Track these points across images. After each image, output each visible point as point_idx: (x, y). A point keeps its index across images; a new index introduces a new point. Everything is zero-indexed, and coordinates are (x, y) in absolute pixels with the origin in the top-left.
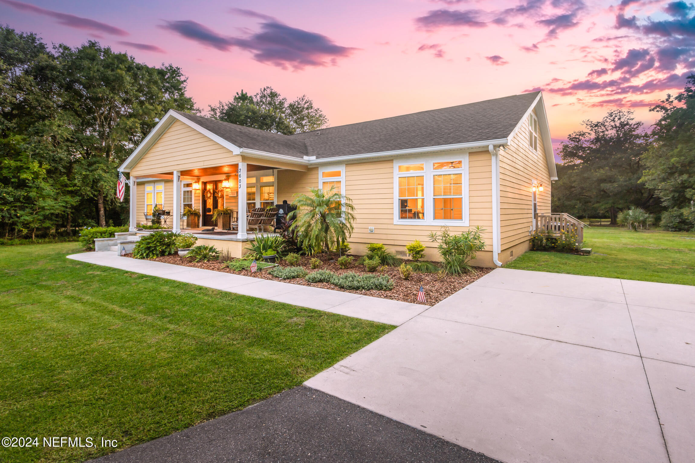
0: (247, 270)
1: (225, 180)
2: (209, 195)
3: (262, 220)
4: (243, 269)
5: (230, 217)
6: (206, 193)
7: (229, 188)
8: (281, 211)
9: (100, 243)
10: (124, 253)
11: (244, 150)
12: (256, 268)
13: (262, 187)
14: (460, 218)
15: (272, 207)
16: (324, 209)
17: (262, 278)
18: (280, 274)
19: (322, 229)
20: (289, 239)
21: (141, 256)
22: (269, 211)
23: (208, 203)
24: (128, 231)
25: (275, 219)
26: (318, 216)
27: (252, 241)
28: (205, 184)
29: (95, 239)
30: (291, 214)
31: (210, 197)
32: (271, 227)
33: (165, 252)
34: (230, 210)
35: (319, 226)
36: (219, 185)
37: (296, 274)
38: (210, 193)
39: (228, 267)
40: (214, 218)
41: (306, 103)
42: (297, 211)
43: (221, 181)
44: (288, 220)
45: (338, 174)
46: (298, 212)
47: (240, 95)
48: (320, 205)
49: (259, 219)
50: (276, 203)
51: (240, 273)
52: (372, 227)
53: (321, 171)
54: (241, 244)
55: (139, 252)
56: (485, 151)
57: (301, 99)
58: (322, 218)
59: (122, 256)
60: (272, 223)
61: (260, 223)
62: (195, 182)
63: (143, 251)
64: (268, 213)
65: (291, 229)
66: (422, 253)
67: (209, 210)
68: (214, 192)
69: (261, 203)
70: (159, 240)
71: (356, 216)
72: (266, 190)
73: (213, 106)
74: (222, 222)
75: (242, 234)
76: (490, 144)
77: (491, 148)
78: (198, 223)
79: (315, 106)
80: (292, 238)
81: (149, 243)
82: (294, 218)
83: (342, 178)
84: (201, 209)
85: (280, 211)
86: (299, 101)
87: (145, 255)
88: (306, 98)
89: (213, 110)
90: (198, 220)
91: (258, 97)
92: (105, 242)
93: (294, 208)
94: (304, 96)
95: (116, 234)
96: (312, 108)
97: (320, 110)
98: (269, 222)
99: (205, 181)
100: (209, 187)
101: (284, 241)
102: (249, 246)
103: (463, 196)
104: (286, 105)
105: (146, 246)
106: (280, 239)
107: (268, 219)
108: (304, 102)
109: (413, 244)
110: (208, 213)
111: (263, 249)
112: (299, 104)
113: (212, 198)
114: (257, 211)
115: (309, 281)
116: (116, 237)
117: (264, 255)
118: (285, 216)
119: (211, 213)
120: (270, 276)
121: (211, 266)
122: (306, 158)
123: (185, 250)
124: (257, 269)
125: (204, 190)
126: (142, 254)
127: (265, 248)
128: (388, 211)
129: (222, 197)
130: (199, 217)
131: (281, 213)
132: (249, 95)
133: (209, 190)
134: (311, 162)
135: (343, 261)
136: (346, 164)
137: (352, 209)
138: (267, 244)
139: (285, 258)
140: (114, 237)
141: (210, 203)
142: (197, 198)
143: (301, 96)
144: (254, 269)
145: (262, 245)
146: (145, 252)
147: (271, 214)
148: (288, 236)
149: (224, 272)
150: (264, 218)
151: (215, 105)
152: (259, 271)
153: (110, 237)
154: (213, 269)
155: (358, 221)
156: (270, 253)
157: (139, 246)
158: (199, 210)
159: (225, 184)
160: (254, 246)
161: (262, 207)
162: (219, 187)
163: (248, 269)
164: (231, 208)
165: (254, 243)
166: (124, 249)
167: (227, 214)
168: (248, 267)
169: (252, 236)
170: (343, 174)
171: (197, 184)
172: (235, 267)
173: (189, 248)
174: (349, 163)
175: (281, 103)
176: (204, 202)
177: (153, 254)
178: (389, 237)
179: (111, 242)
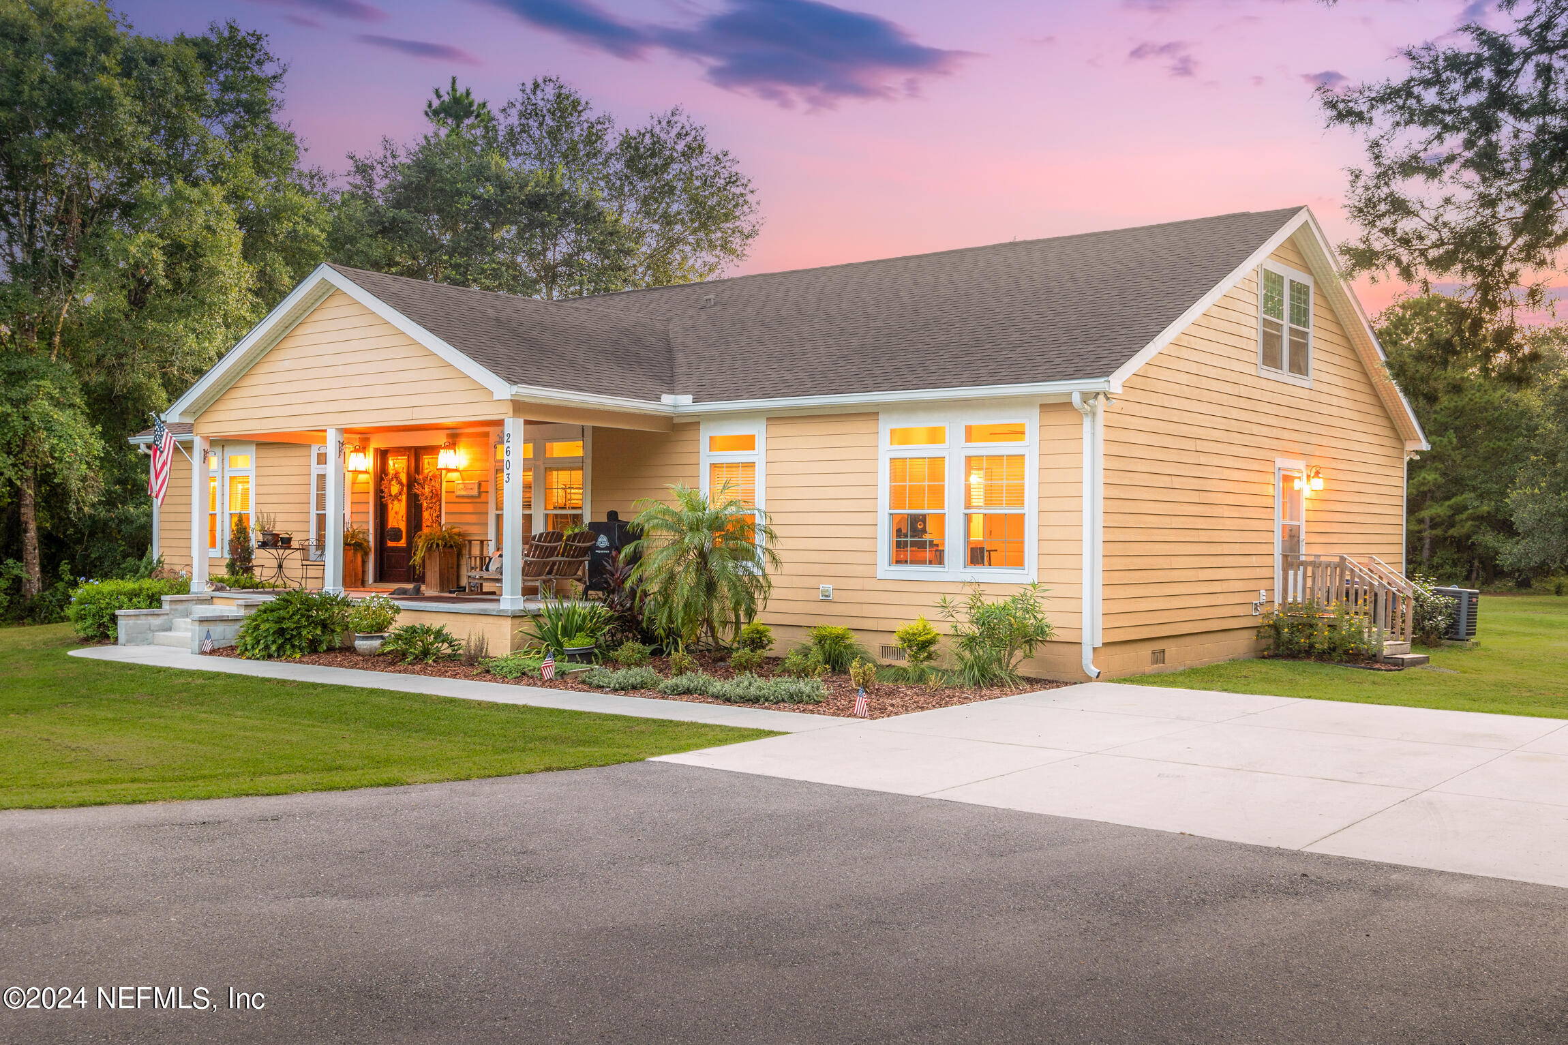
0: (532, 677)
1: (446, 447)
2: (395, 489)
3: (554, 563)
4: (524, 674)
5: (459, 555)
6: (385, 482)
7: (456, 470)
8: (603, 541)
9: (131, 622)
10: (208, 648)
11: (521, 390)
12: (553, 671)
13: (549, 469)
14: (1018, 562)
15: (577, 530)
16: (703, 538)
17: (567, 689)
18: (606, 680)
19: (698, 584)
20: (623, 611)
21: (264, 653)
22: (573, 541)
23: (391, 515)
24: (188, 592)
25: (587, 563)
26: (692, 556)
27: (536, 616)
28: (383, 455)
29: (117, 612)
30: (628, 549)
31: (400, 494)
32: (576, 583)
33: (321, 642)
34: (459, 534)
35: (691, 578)
36: (426, 460)
37: (639, 679)
38: (400, 483)
39: (488, 672)
40: (417, 559)
41: (679, 136)
42: (643, 542)
43: (433, 450)
44: (621, 565)
45: (748, 443)
46: (645, 545)
47: (446, 98)
48: (695, 527)
49: (549, 562)
50: (587, 519)
51: (517, 681)
52: (827, 586)
53: (706, 434)
54: (509, 622)
55: (258, 642)
56: (1063, 406)
57: (664, 123)
58: (699, 560)
59: (204, 653)
60: (580, 573)
61: (550, 573)
62: (356, 450)
63: (270, 638)
64: (571, 546)
65: (628, 584)
66: (932, 648)
67: (396, 535)
68: (411, 482)
69: (547, 516)
70: (303, 611)
71: (781, 556)
72: (560, 478)
73: (360, 156)
74: (437, 569)
75: (511, 599)
76: (1074, 388)
77: (1076, 399)
78: (364, 572)
79: (714, 145)
80: (631, 609)
81: (281, 620)
82: (635, 558)
83: (758, 455)
84: (371, 531)
85: (600, 540)
86: (657, 130)
87: (274, 648)
88: (682, 119)
89: (363, 169)
90: (364, 563)
91: (514, 112)
92: (142, 621)
93: (636, 535)
94: (673, 114)
95: (163, 598)
96: (701, 148)
97: (730, 157)
98: (568, 570)
99: (383, 446)
100: (397, 464)
101: (610, 617)
102: (528, 626)
103: (1026, 510)
104: (611, 142)
105: (274, 627)
106: (602, 609)
107: (570, 563)
108: (673, 133)
109: (914, 626)
110: (390, 544)
111: (563, 636)
112: (657, 141)
113: (404, 497)
114: (538, 541)
115: (665, 693)
116: (166, 606)
117: (568, 646)
118: (614, 553)
119: (402, 543)
120: (585, 687)
121: (447, 672)
122: (667, 399)
123: (372, 638)
124: (556, 673)
125: (381, 474)
126: (267, 647)
127: (567, 632)
128: (865, 545)
129: (436, 496)
130: (366, 554)
131: (602, 545)
132: (477, 98)
133: (396, 475)
134: (681, 410)
135: (743, 660)
136: (768, 419)
137: (772, 537)
138: (572, 623)
139: (616, 653)
140: (161, 607)
141: (398, 514)
142: (359, 498)
143: (663, 110)
144: (549, 673)
145: (560, 623)
146: (274, 642)
147: (576, 547)
148: (621, 605)
149: (480, 680)
150: (559, 558)
151: (370, 150)
152: (559, 677)
153: (150, 606)
154: (454, 676)
155: (786, 568)
156: (581, 642)
157: (257, 628)
158: (366, 532)
159: (446, 459)
160: (540, 627)
161: (550, 530)
162: (426, 465)
163: (536, 673)
164: (464, 529)
165: (541, 620)
166: (208, 636)
167: (451, 546)
168: (534, 670)
169: (536, 606)
170: (761, 443)
171: (361, 455)
172: (505, 670)
173: (381, 632)
174: (775, 418)
175: (593, 137)
176: (382, 511)
177: (293, 646)
178: (868, 611)
179: (156, 622)
